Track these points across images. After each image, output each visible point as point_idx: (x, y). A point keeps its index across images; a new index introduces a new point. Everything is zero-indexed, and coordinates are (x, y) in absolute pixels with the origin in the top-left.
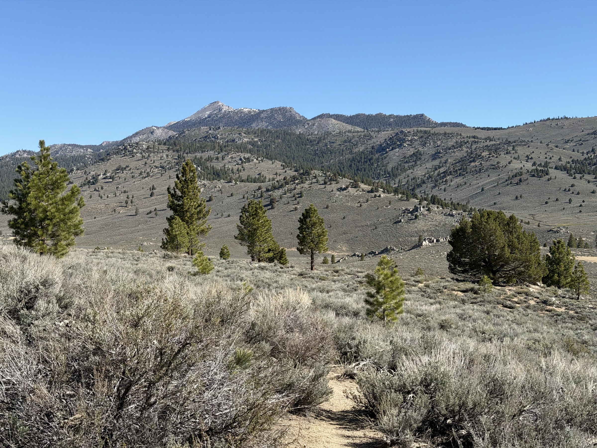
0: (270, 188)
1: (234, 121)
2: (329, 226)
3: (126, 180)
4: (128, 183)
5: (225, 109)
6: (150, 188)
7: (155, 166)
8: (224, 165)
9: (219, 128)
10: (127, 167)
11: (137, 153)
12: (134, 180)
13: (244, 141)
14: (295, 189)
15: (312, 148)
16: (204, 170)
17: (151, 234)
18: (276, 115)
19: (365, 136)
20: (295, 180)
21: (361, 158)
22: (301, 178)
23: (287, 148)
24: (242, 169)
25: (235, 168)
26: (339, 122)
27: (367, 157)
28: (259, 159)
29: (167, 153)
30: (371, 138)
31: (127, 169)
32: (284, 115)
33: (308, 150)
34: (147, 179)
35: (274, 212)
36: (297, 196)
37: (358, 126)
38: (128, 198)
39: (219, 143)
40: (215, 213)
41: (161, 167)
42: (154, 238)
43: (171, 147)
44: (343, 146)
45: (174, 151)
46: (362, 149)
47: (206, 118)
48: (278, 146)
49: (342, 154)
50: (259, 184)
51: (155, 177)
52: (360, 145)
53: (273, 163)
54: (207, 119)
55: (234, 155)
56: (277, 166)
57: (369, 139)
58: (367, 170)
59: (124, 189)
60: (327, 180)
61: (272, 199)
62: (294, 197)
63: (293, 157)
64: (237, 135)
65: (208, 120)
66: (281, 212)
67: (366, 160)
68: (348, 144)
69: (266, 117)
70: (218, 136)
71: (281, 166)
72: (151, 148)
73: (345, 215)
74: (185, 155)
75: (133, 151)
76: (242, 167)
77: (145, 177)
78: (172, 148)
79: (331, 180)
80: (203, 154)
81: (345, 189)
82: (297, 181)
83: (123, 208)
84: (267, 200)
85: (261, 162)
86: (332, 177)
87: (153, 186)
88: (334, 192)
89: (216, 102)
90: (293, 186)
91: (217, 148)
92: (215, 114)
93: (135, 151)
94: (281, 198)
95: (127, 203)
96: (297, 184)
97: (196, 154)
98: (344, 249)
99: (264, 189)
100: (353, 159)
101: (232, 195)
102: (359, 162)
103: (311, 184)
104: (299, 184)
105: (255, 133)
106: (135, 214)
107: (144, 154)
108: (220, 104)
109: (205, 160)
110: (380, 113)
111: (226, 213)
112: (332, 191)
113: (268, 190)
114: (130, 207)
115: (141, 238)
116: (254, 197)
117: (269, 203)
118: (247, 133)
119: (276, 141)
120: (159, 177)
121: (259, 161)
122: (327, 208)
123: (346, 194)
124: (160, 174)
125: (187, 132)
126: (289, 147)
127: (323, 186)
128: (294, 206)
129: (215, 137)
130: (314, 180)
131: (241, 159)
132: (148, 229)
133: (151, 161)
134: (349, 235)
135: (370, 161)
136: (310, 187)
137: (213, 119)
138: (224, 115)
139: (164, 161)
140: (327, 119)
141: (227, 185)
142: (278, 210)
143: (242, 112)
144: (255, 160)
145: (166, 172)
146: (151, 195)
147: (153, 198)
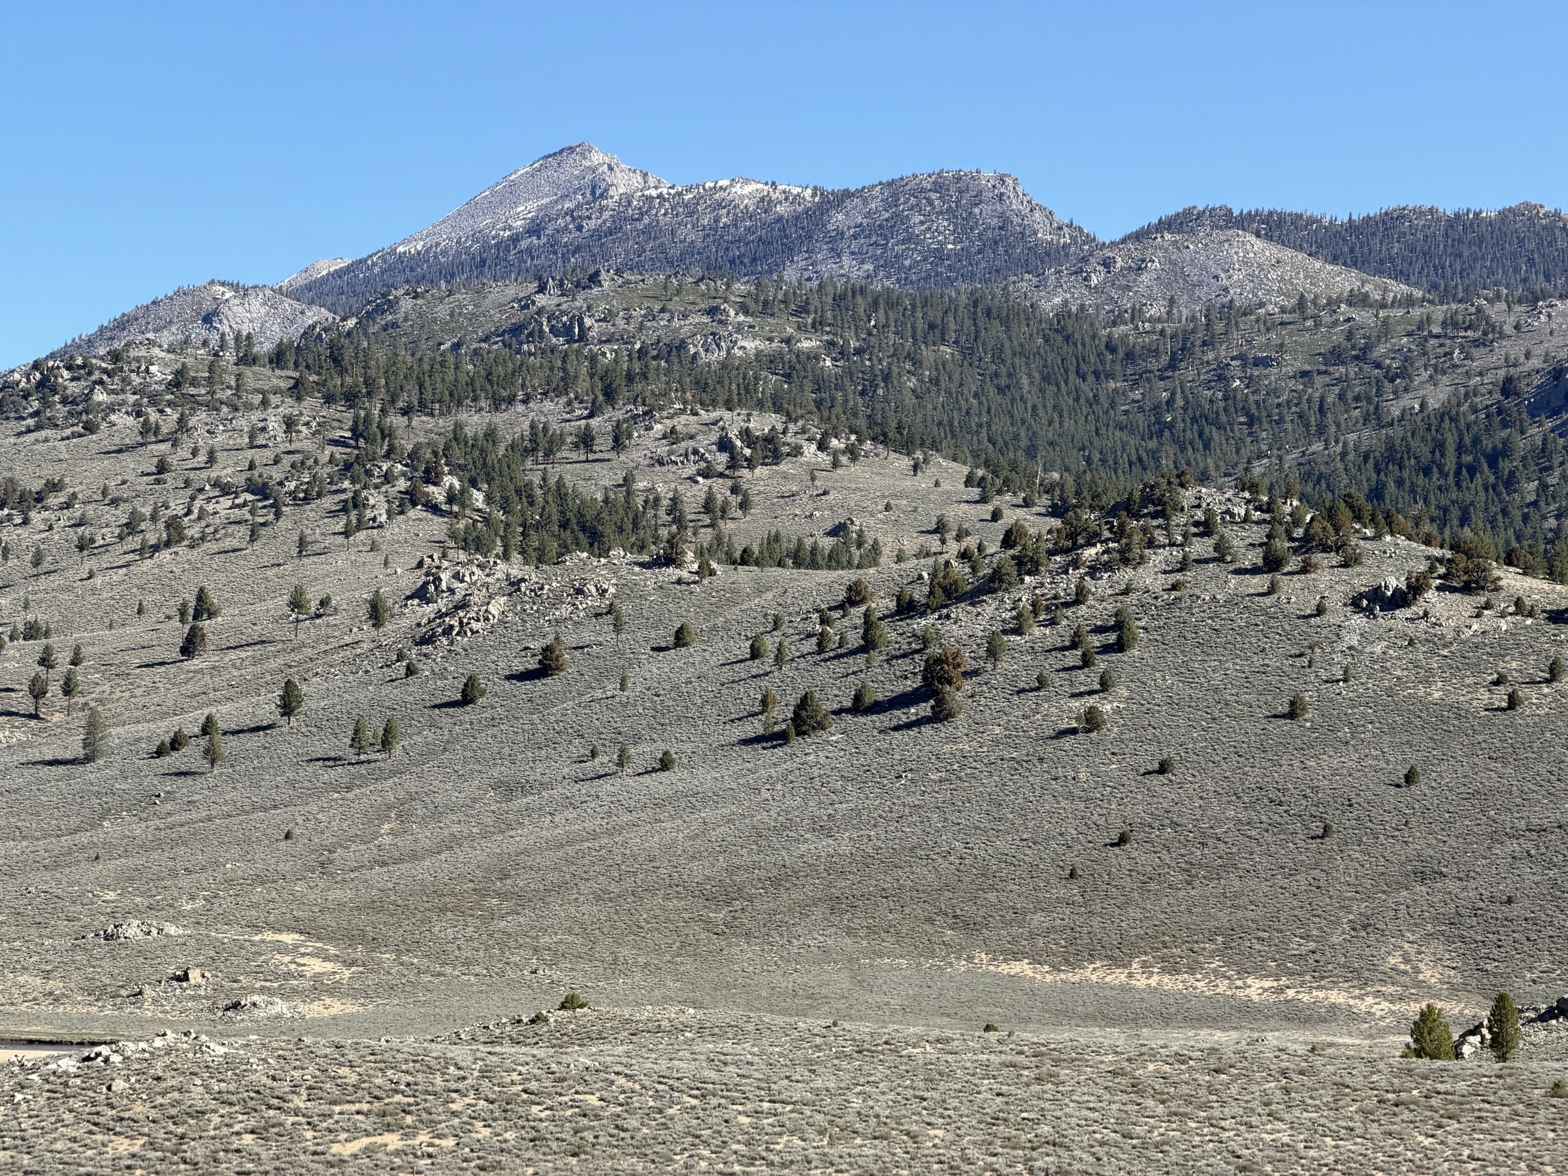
0: (919, 594)
1: (674, 252)
2: (1317, 827)
3: (46, 566)
4: (56, 580)
5: (623, 183)
6: (184, 605)
7: (216, 484)
8: (628, 481)
9: (594, 279)
10: (54, 487)
11: (111, 409)
12: (91, 564)
13: (737, 352)
14: (1080, 597)
15: (1137, 395)
16: (506, 508)
17: (172, 873)
18: (918, 218)
19: (1455, 325)
20: (1076, 546)
21: (1440, 446)
22: (1119, 533)
23: (992, 391)
24: (735, 500)
25: (694, 495)
26: (1288, 254)
27: (1476, 441)
28: (834, 443)
29: (289, 407)
30: (1489, 334)
31: (54, 500)
32: (963, 222)
33: (1113, 405)
34: (165, 556)
35: (955, 740)
36: (1096, 641)
37: (1401, 275)
38: (45, 661)
39: (593, 359)
40: (578, 748)
41: (251, 487)
42: (193, 898)
43: (313, 378)
44: (1319, 380)
45: (329, 399)
46: (1437, 396)
47: (515, 239)
48: (935, 381)
49: (1321, 430)
50: (849, 576)
51: (214, 547)
52: (1425, 375)
53: (915, 468)
54: (523, 244)
55: (683, 422)
56: (945, 486)
57: (1476, 343)
58: (1478, 518)
59: (30, 617)
60: (1282, 544)
61: (939, 661)
62: (1074, 645)
63: (1024, 442)
64: (695, 319)
65: (529, 250)
66: (996, 742)
67: (1468, 459)
68: (1353, 370)
69: (861, 231)
70: (588, 322)
71: (969, 482)
72: (194, 382)
73: (1414, 758)
74: (397, 421)
75: (88, 397)
76: (735, 490)
77: (156, 548)
78: (323, 384)
79: (1307, 544)
80: (499, 418)
81: (1401, 600)
82: (1090, 553)
83: (18, 721)
84: (903, 665)
85: (844, 459)
86: (1317, 528)
87: (201, 596)
88: (1329, 618)
89: (571, 149)
90: (1066, 585)
91: (583, 385)
92: (570, 212)
93: (100, 396)
94: (993, 653)
95: (38, 691)
96: (1094, 571)
97: (463, 416)
98: (1430, 974)
99: (883, 604)
100: (1392, 456)
101: (680, 638)
102: (1427, 472)
103: (1183, 566)
104: (1108, 567)
105: (803, 310)
106: (81, 753)
107: (154, 416)
108: (597, 158)
109: (512, 447)
110: (1527, 205)
111: (643, 747)
112: (1320, 611)
113: (906, 609)
114: (57, 717)
115: (111, 896)
116: (821, 647)
117: (917, 682)
118: (752, 306)
119: (927, 353)
120: (235, 543)
121: (835, 453)
122: (1291, 715)
123: (1410, 630)
124: (243, 531)
125: (407, 304)
126: (1001, 390)
127: (1259, 582)
128: (1075, 704)
129: (567, 331)
130: (1201, 547)
131: (724, 445)
132: (158, 844)
133: (195, 453)
134: (1453, 886)
135: (1493, 462)
136: (1175, 587)
137: (553, 245)
138: (620, 219)
139: (269, 454)
140: (1222, 235)
141: (651, 578)
142: (978, 727)
143: (720, 205)
144: (810, 449)
145: (278, 515)
146: (189, 648)
147: (196, 663)
